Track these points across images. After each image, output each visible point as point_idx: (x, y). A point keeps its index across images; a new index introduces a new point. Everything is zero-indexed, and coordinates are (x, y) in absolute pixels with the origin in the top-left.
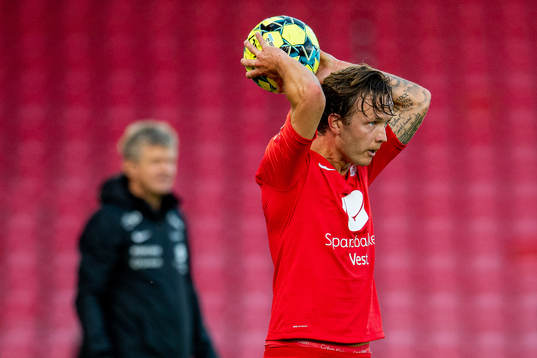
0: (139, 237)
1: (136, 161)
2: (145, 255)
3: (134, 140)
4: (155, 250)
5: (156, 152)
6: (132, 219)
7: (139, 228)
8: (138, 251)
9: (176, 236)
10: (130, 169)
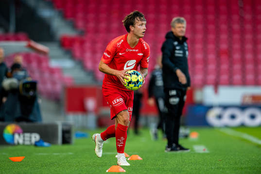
0: (178, 48)
1: (175, 28)
2: (179, 53)
3: (174, 22)
4: (181, 52)
5: (180, 25)
6: (176, 43)
7: (177, 45)
8: (177, 52)
9: (186, 48)
10: (173, 30)
